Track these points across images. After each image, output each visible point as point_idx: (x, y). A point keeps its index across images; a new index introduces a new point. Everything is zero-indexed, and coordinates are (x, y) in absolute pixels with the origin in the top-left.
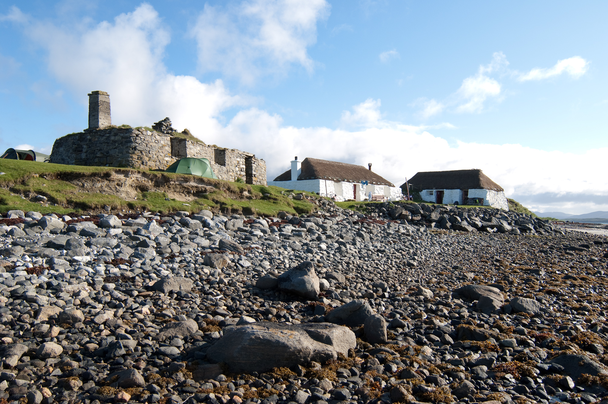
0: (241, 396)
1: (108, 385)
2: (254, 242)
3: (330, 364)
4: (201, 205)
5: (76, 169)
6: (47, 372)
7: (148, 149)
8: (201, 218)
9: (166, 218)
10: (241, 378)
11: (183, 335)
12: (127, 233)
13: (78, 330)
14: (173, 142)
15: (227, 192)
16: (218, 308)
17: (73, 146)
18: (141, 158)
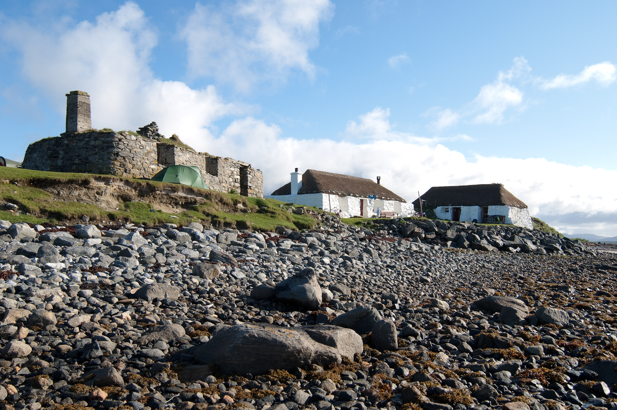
0: (232, 396)
1: (82, 383)
2: (249, 255)
3: (333, 367)
4: (190, 217)
5: (51, 175)
6: (13, 371)
7: (132, 155)
8: (190, 230)
9: (151, 230)
10: (233, 380)
11: (168, 339)
12: (107, 244)
13: (50, 332)
14: (159, 148)
15: (220, 204)
16: (208, 316)
17: (48, 152)
18: (124, 165)
